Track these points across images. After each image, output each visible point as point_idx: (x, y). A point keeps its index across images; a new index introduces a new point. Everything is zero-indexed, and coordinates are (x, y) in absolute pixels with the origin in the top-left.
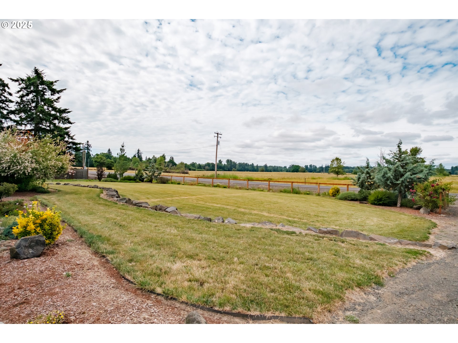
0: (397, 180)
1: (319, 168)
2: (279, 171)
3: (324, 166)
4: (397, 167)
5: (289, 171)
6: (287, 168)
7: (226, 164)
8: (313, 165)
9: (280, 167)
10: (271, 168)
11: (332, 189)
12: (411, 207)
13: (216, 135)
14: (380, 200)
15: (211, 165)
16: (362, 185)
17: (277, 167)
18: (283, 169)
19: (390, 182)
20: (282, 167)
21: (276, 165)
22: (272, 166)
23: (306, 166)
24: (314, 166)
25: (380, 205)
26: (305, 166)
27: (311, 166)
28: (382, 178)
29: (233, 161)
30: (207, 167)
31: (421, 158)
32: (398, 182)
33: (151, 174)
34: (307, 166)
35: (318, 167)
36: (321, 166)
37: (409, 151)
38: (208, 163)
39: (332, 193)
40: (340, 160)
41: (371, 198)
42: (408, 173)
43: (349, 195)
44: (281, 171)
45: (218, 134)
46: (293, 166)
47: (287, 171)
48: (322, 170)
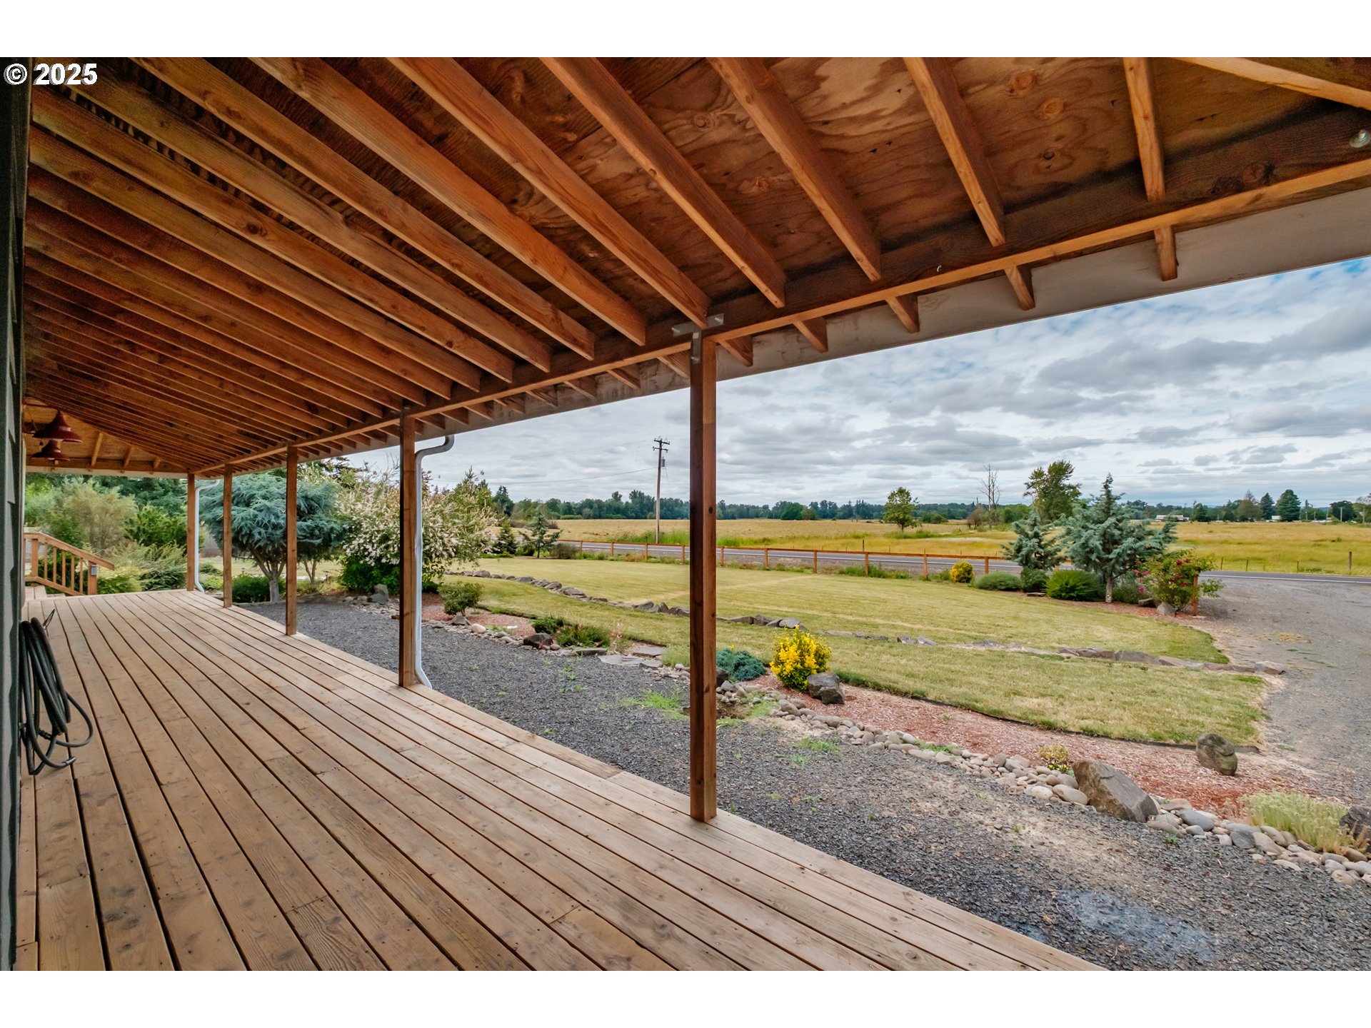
0: (1109, 552)
1: (842, 508)
2: (752, 518)
3: (853, 504)
4: (1108, 527)
5: (777, 517)
6: (771, 509)
7: (630, 501)
8: (828, 500)
9: (754, 507)
10: (733, 510)
11: (957, 567)
12: (1133, 603)
13: (657, 445)
14: (1073, 589)
15: (596, 506)
16: (1026, 561)
17: (748, 508)
18: (762, 512)
19: (1098, 557)
20: (758, 507)
21: (746, 503)
22: (735, 506)
23: (814, 505)
24: (830, 503)
25: (1070, 598)
26: (812, 504)
27: (823, 503)
28: (1080, 550)
29: (646, 494)
30: (587, 510)
31: (1070, 487)
32: (1111, 556)
33: (537, 538)
34: (816, 503)
35: (839, 506)
36: (847, 504)
37: (1046, 470)
38: (588, 500)
39: (958, 576)
40: (908, 494)
41: (1053, 586)
42: (1130, 540)
43: (1002, 579)
44: (757, 516)
45: (661, 442)
46: (784, 504)
47: (771, 516)
48: (848, 513)
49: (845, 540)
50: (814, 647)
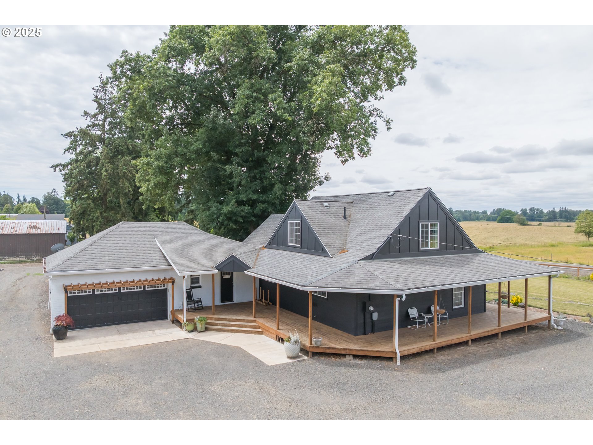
1: (547, 213)
2: (473, 220)
3: (557, 210)
5: (494, 220)
6: (488, 213)
8: (536, 207)
9: (475, 212)
10: (459, 214)
17: (470, 212)
18: (481, 216)
20: (478, 213)
22: (460, 211)
23: (524, 212)
24: (538, 210)
26: (522, 210)
27: (532, 210)
34: (526, 210)
35: (545, 211)
36: (551, 209)
44: (478, 219)
46: (499, 210)
47: (489, 219)
48: (553, 217)
49: (544, 248)
50: (520, 298)
